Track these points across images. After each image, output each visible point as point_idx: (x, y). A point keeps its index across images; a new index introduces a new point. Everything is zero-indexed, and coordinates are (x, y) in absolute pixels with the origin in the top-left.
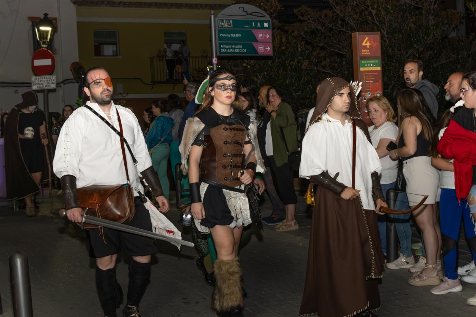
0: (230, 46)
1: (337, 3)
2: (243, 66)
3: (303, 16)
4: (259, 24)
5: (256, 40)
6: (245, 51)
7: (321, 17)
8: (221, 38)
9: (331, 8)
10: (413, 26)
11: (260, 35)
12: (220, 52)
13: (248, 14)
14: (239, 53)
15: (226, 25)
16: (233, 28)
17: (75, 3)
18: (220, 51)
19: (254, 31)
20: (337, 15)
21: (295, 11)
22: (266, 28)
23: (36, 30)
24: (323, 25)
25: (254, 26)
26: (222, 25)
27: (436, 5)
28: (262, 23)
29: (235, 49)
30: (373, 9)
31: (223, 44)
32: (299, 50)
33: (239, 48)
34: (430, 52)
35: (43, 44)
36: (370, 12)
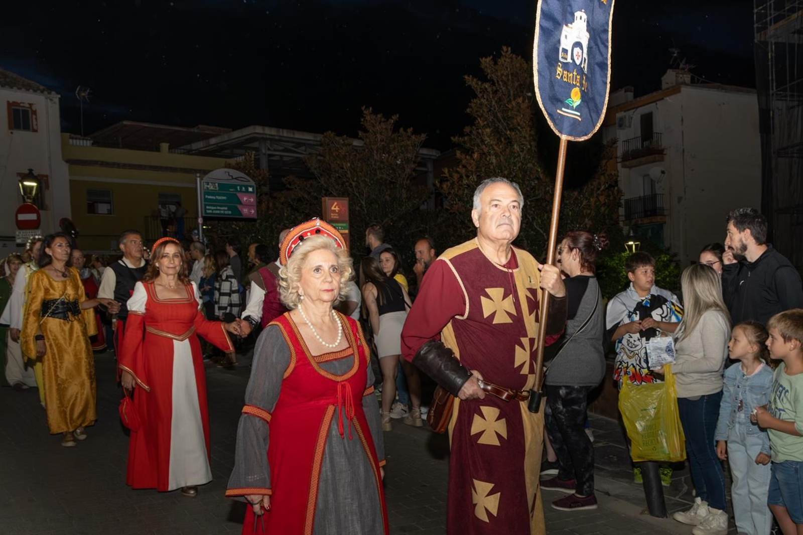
0: (215, 208)
1: (321, 175)
2: (232, 228)
3: (290, 184)
4: (243, 188)
5: (240, 203)
6: (230, 212)
7: (306, 186)
8: (206, 200)
9: (316, 178)
10: (387, 197)
11: (245, 199)
12: (206, 213)
13: (233, 179)
14: (224, 214)
15: (212, 188)
16: (219, 190)
17: (68, 161)
18: (205, 211)
19: (238, 195)
20: (322, 185)
21: (283, 180)
22: (250, 192)
23: (20, 185)
24: (309, 193)
25: (239, 189)
26: (208, 188)
27: (409, 181)
28: (246, 187)
29: (220, 210)
30: (353, 181)
31: (209, 205)
32: (285, 214)
33: (224, 210)
34: (402, 222)
35: (27, 198)
36: (351, 184)
